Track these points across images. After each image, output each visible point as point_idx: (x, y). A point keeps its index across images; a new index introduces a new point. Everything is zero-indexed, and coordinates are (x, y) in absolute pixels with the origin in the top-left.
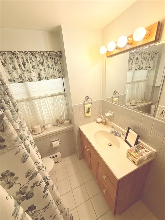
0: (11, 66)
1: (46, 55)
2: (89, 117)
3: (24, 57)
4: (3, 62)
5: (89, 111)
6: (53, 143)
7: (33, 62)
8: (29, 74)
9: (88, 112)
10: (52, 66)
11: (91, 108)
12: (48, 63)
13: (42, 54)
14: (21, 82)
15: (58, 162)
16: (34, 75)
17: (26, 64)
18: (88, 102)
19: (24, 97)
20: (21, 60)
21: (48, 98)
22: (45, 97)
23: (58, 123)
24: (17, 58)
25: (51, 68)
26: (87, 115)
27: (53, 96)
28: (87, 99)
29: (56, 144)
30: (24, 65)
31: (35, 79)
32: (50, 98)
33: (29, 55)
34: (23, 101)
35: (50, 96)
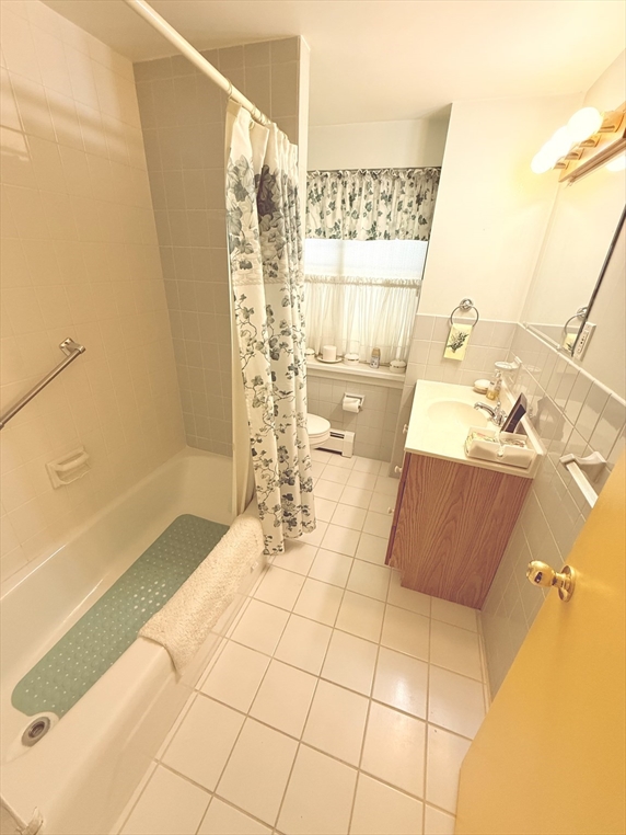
0: (329, 201)
1: (402, 176)
2: (456, 362)
3: (357, 182)
4: (320, 193)
5: (460, 345)
6: (346, 399)
7: (371, 193)
8: (354, 221)
9: (455, 347)
10: (410, 205)
11: (467, 338)
12: (402, 196)
13: (394, 175)
14: (334, 237)
15: (340, 453)
16: (363, 224)
17: (357, 198)
18: (466, 317)
19: (330, 273)
20: (349, 190)
21: (375, 288)
22: (371, 284)
23: (377, 358)
24: (345, 184)
25: (406, 212)
26: (449, 353)
27: (388, 284)
28: (465, 307)
29: (352, 404)
30: (351, 200)
31: (362, 234)
32: (380, 288)
33: (368, 178)
34: (324, 282)
35: (381, 285)
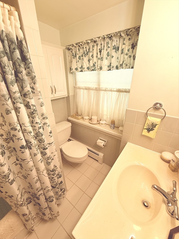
0: (91, 54)
1: (123, 35)
3: (103, 43)
4: (88, 51)
6: (99, 141)
7: (109, 47)
8: (101, 62)
10: (128, 50)
12: (124, 46)
13: (119, 35)
14: (93, 70)
15: (98, 161)
16: (106, 63)
17: (102, 51)
20: (99, 47)
21: (113, 92)
22: (111, 91)
23: (113, 124)
24: (97, 45)
25: (127, 54)
27: (119, 91)
28: (157, 107)
29: (101, 143)
30: (100, 52)
31: (105, 68)
32: (116, 93)
33: (107, 40)
35: (116, 91)
